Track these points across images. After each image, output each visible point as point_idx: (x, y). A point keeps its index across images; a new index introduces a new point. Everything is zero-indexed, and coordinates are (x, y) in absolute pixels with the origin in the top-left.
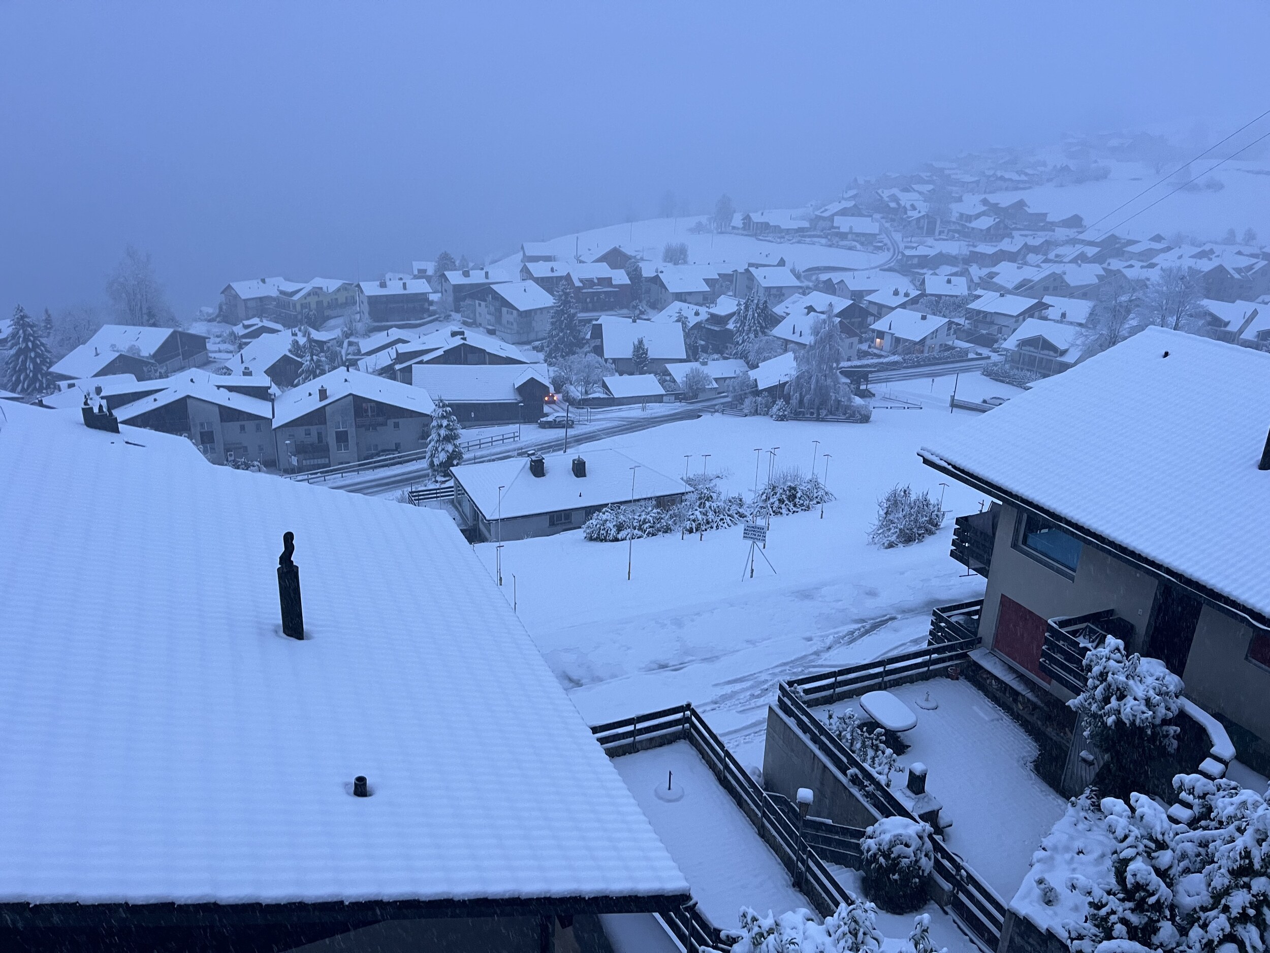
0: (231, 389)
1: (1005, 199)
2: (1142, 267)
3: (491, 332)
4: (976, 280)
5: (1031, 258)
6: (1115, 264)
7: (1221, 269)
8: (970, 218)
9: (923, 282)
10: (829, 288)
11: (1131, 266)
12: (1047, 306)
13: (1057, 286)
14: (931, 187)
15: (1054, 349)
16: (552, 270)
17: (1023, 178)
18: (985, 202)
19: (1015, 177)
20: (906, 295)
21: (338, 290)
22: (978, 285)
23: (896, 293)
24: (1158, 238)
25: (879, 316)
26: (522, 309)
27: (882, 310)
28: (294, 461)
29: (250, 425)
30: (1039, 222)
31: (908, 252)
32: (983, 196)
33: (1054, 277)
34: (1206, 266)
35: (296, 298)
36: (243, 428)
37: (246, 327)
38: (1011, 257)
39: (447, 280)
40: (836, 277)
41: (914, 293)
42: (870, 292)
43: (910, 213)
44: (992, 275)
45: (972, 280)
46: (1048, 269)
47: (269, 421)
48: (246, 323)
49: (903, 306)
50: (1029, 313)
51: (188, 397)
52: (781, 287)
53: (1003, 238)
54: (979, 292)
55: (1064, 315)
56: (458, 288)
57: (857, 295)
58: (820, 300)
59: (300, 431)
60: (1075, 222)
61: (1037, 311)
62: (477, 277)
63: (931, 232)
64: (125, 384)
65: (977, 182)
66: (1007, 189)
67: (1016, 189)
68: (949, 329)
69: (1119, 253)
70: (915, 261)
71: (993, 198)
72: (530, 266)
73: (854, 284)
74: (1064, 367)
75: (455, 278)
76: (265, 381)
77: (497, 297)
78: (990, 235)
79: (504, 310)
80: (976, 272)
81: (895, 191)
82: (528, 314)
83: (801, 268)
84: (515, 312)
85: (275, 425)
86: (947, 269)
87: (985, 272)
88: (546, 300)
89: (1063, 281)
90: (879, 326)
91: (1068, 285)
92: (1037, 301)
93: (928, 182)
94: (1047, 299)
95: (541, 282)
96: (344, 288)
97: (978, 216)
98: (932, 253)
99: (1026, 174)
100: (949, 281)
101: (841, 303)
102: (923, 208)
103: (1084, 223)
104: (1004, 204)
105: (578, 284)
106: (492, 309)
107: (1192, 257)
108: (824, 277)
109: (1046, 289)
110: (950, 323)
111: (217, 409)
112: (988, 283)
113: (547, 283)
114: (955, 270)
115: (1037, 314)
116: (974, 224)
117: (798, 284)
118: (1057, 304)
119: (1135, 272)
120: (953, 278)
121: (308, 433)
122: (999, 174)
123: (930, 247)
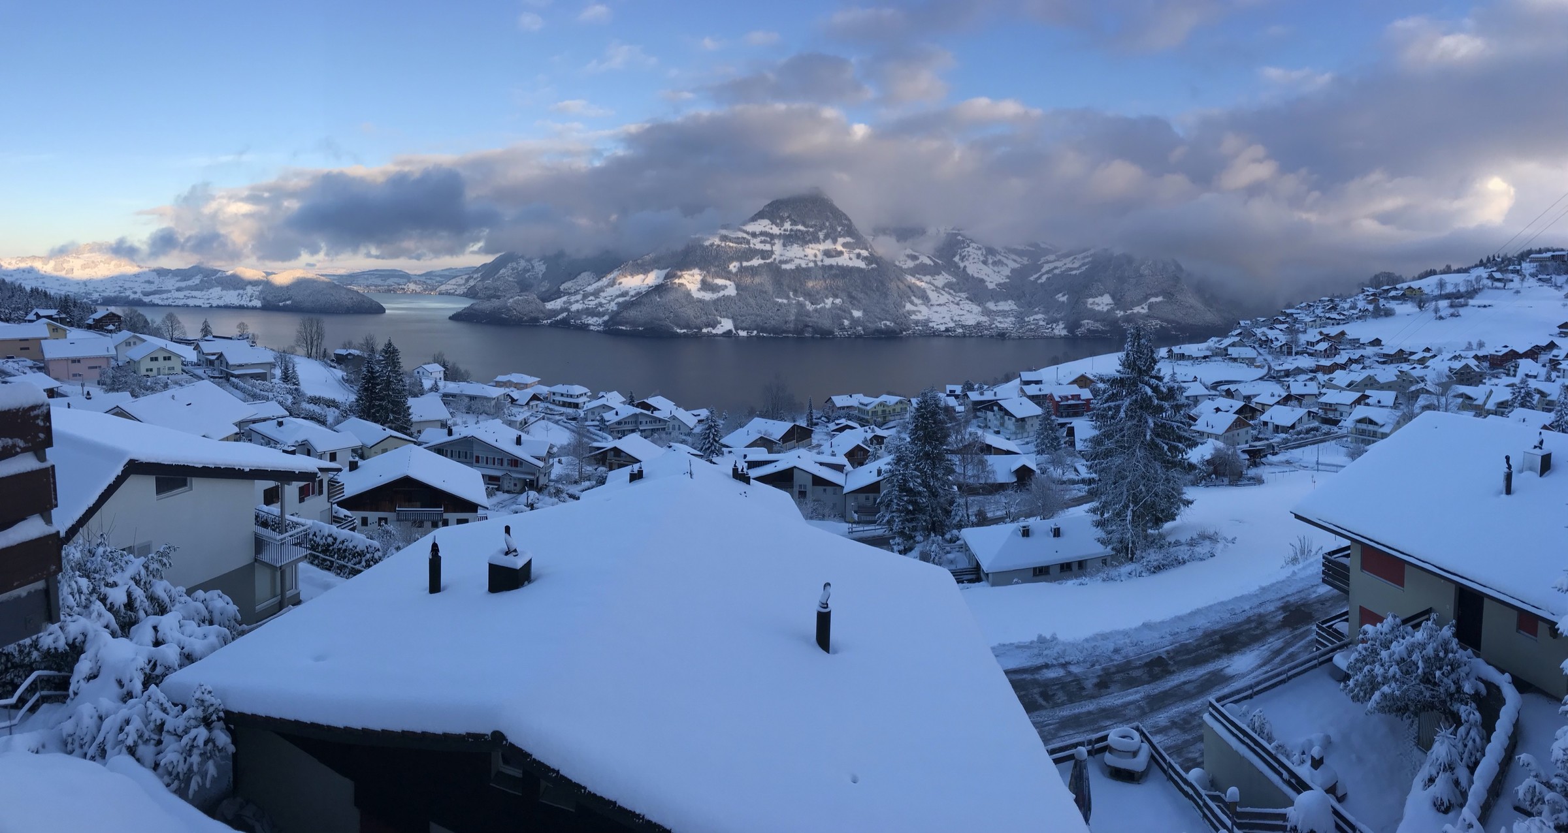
0: (821, 464)
1: (1333, 331)
2: (1421, 368)
3: (998, 433)
4: (1322, 383)
5: (1354, 366)
6: (1405, 367)
7: (1467, 366)
8: (1312, 344)
9: (1289, 387)
10: (1229, 394)
11: (1414, 368)
12: (1368, 397)
13: (1371, 383)
14: (1286, 325)
15: (1376, 424)
16: (1040, 390)
17: (1342, 317)
18: (1321, 333)
19: (1337, 317)
20: (1280, 396)
21: (897, 403)
22: (1323, 386)
23: (1273, 395)
24: (1428, 350)
25: (1263, 412)
26: (1019, 416)
27: (1264, 407)
28: (856, 516)
29: (830, 489)
30: (1356, 343)
31: (1278, 368)
32: (1319, 330)
33: (1370, 378)
34: (1457, 365)
35: (868, 408)
36: (825, 490)
37: (837, 424)
38: (1343, 367)
39: (968, 397)
40: (1233, 387)
41: (1284, 394)
42: (1255, 396)
43: (1275, 343)
44: (1331, 380)
45: (1319, 383)
46: (1365, 374)
47: (842, 487)
48: (837, 422)
49: (1278, 403)
50: (1358, 402)
51: (795, 467)
52: (1197, 396)
53: (1335, 356)
54: (1324, 390)
55: (1379, 402)
56: (976, 403)
57: (1248, 398)
58: (1223, 402)
59: (862, 497)
60: (1377, 342)
61: (1362, 400)
62: (988, 396)
63: (1290, 353)
64: (760, 454)
65: (1315, 321)
66: (1333, 324)
67: (1338, 324)
68: (1309, 416)
69: (1406, 360)
70: (1283, 373)
71: (1325, 331)
72: (1025, 388)
73: (1245, 390)
74: (1384, 436)
75: (974, 396)
76: (842, 460)
77: (1001, 408)
78: (1327, 354)
79: (1006, 417)
80: (1321, 377)
81: (1265, 329)
82: (1023, 420)
83: (1209, 383)
84: (1014, 419)
85: (846, 491)
86: (1302, 377)
87: (1327, 377)
88: (1037, 410)
89: (1376, 380)
90: (1264, 418)
91: (1379, 383)
92: (1361, 394)
93: (1283, 323)
94: (1367, 392)
95: (1033, 398)
96: (901, 402)
97: (1318, 342)
98: (1292, 367)
99: (1344, 315)
100: (1305, 385)
101: (1238, 404)
102: (1283, 339)
103: (1382, 343)
104: (1332, 334)
105: (1058, 399)
106: (998, 417)
107: (1450, 360)
108: (1225, 387)
109: (1366, 385)
110: (1309, 412)
111: (811, 477)
112: (1329, 385)
113: (1036, 399)
114: (1309, 377)
115: (1362, 402)
116: (1316, 348)
117: (1206, 392)
118: (1374, 395)
119: (1418, 372)
120: (1307, 383)
121: (867, 499)
122: (1327, 315)
123: (1290, 363)
